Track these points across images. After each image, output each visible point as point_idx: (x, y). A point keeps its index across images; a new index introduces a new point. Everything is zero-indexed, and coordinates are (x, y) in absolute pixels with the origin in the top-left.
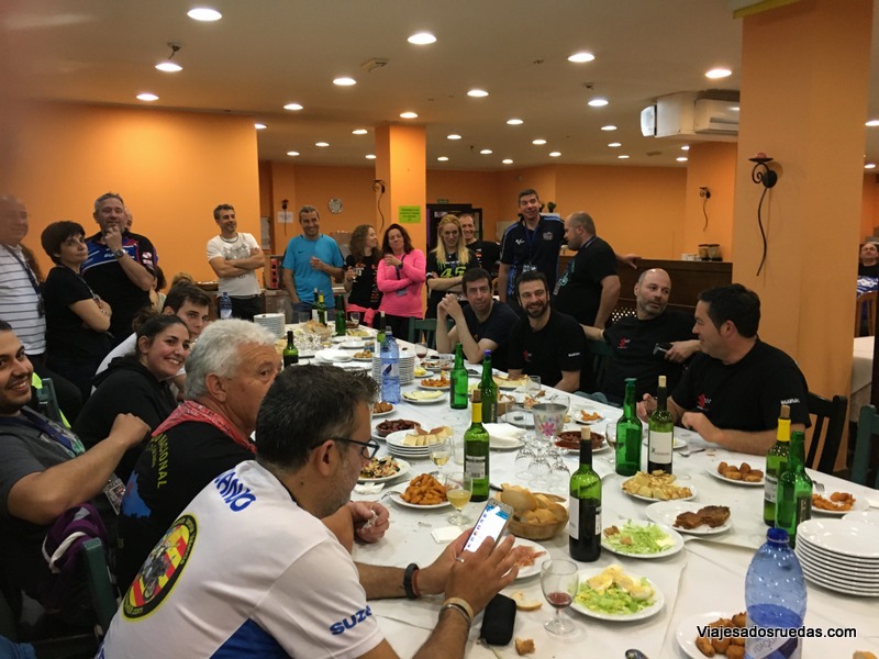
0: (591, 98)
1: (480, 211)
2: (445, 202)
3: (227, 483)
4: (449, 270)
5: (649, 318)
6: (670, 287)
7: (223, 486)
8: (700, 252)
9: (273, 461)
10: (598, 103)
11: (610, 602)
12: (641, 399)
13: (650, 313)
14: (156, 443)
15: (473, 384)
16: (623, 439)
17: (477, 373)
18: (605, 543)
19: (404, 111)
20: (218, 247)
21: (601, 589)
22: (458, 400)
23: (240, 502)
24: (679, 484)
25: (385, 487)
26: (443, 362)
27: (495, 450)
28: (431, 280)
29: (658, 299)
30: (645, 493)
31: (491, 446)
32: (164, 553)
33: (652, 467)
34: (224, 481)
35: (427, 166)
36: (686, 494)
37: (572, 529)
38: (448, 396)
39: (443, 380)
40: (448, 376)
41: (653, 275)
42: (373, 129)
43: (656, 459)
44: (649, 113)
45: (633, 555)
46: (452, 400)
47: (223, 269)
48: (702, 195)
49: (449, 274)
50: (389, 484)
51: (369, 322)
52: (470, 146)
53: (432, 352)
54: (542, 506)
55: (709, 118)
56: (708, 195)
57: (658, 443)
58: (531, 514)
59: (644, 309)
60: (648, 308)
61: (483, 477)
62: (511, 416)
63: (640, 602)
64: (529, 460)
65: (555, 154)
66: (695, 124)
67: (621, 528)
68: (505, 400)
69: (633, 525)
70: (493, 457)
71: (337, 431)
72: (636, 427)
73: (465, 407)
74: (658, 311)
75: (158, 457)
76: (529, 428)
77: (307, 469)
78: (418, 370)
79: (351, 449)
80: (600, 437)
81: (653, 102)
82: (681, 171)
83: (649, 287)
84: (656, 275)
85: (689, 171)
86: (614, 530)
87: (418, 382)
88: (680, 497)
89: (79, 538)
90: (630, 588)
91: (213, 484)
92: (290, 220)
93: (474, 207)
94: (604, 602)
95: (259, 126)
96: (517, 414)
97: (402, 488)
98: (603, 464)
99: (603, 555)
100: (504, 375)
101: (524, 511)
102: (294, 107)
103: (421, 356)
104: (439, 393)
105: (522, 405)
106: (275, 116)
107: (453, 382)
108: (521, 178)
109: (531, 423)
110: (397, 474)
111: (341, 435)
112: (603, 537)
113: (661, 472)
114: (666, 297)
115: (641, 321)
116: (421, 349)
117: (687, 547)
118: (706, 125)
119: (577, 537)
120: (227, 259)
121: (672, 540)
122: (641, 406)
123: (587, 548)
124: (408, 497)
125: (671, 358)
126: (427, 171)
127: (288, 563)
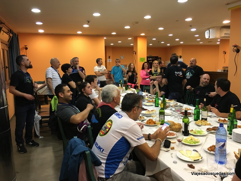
0: (192, 29)
1: (161, 58)
2: (151, 56)
3: (117, 114)
4: (155, 74)
5: (204, 86)
6: (209, 78)
7: (116, 115)
8: (223, 69)
9: (125, 111)
10: (193, 30)
11: (190, 142)
12: (200, 104)
13: (204, 85)
14: (98, 109)
15: (160, 102)
16: (196, 113)
17: (161, 99)
18: (190, 132)
19: (141, 33)
20: (97, 68)
21: (188, 140)
22: (157, 105)
23: (120, 117)
24: (208, 123)
25: (141, 122)
26: (152, 97)
27: (166, 115)
28: (151, 77)
29: (206, 82)
30: (200, 124)
31: (165, 114)
32: (106, 126)
33: (202, 119)
34: (116, 114)
35: (147, 46)
36: (210, 124)
37: (183, 129)
38: (154, 104)
39: (153, 101)
40: (154, 100)
41: (205, 76)
42: (133, 38)
43: (203, 117)
44: (207, 32)
45: (196, 135)
46: (155, 105)
47: (98, 74)
48: (224, 53)
49: (155, 75)
50: (142, 121)
51: (133, 87)
52: (158, 41)
53: (149, 94)
54: (176, 125)
55: (224, 33)
56: (225, 53)
57: (204, 114)
58: (174, 126)
59: (203, 84)
60: (204, 84)
61: (163, 119)
62: (169, 108)
63: (197, 142)
64: (173, 117)
65: (182, 43)
66: (220, 35)
67: (194, 130)
68: (168, 105)
69: (197, 130)
70: (165, 116)
71: (137, 105)
72: (199, 110)
73: (158, 106)
74: (206, 84)
75: (99, 112)
76: (174, 111)
77: (132, 112)
78: (146, 98)
79: (139, 109)
80: (190, 113)
81: (209, 29)
82: (218, 46)
83: (204, 79)
84: (206, 76)
85: (220, 46)
86: (192, 130)
87: (147, 101)
88: (208, 125)
89: (86, 126)
90: (195, 140)
91: (114, 115)
92: (111, 61)
93: (159, 57)
94: (189, 142)
95: (105, 38)
96: (171, 108)
97: (145, 122)
98: (191, 119)
99: (189, 135)
100: (168, 100)
101: (172, 126)
102: (114, 33)
103: (147, 95)
104: (152, 103)
105: (172, 106)
106: (109, 36)
107: (155, 101)
108: (172, 49)
109: (174, 110)
110: (144, 119)
111: (138, 106)
112: (190, 131)
113: (204, 120)
114: (208, 81)
115: (202, 87)
116: (147, 94)
117: (208, 134)
118: (223, 35)
119: (184, 131)
120: (99, 71)
121: (205, 133)
122: (200, 106)
123: (186, 133)
124: (147, 123)
125: (210, 96)
126: (147, 48)
127: (130, 127)
